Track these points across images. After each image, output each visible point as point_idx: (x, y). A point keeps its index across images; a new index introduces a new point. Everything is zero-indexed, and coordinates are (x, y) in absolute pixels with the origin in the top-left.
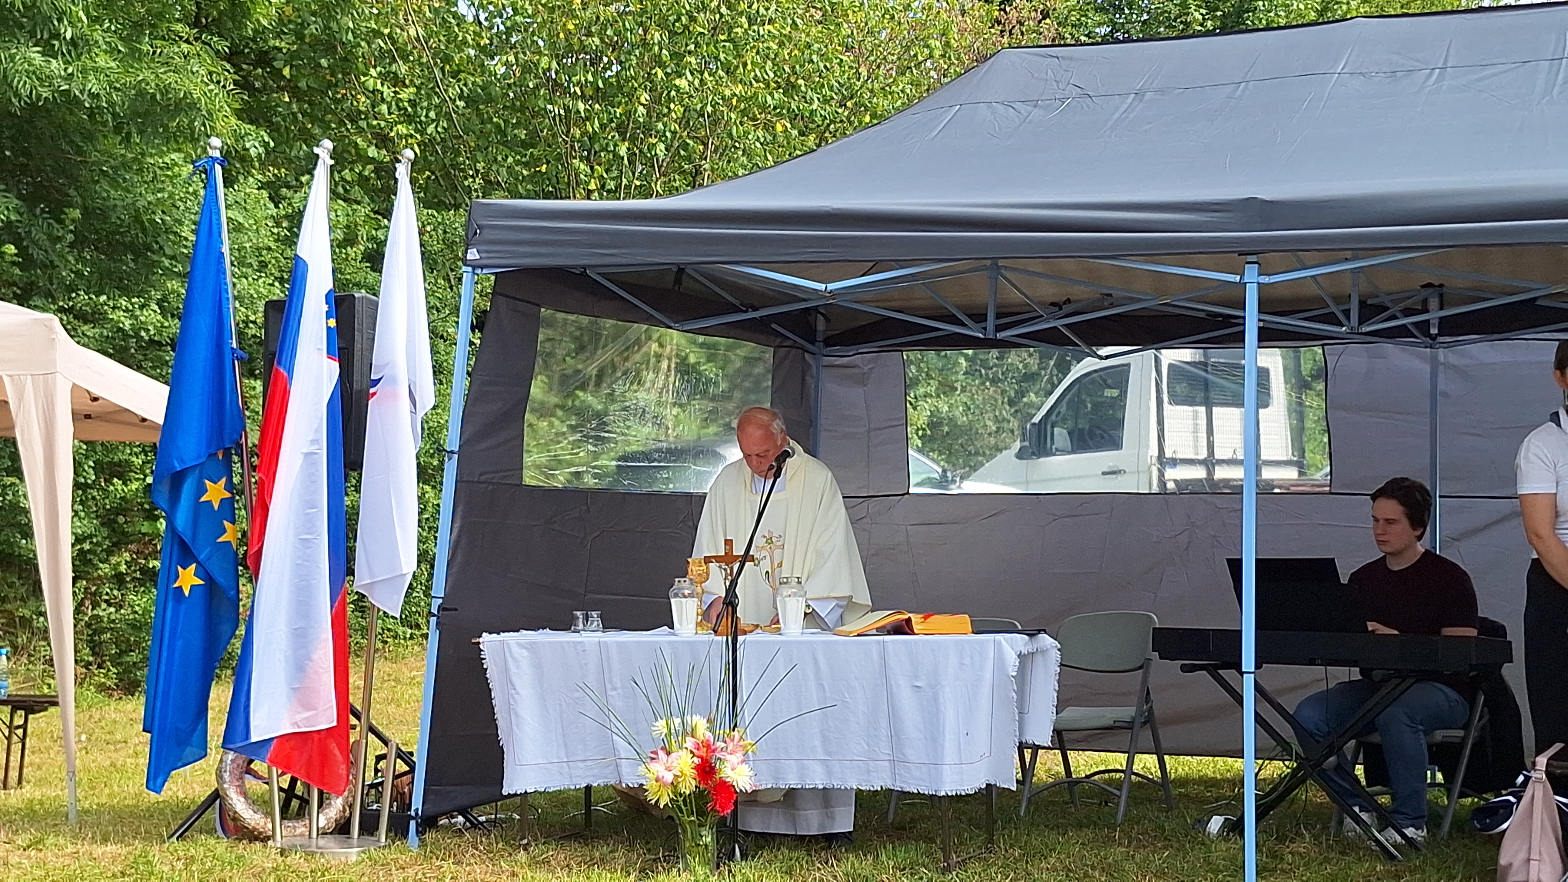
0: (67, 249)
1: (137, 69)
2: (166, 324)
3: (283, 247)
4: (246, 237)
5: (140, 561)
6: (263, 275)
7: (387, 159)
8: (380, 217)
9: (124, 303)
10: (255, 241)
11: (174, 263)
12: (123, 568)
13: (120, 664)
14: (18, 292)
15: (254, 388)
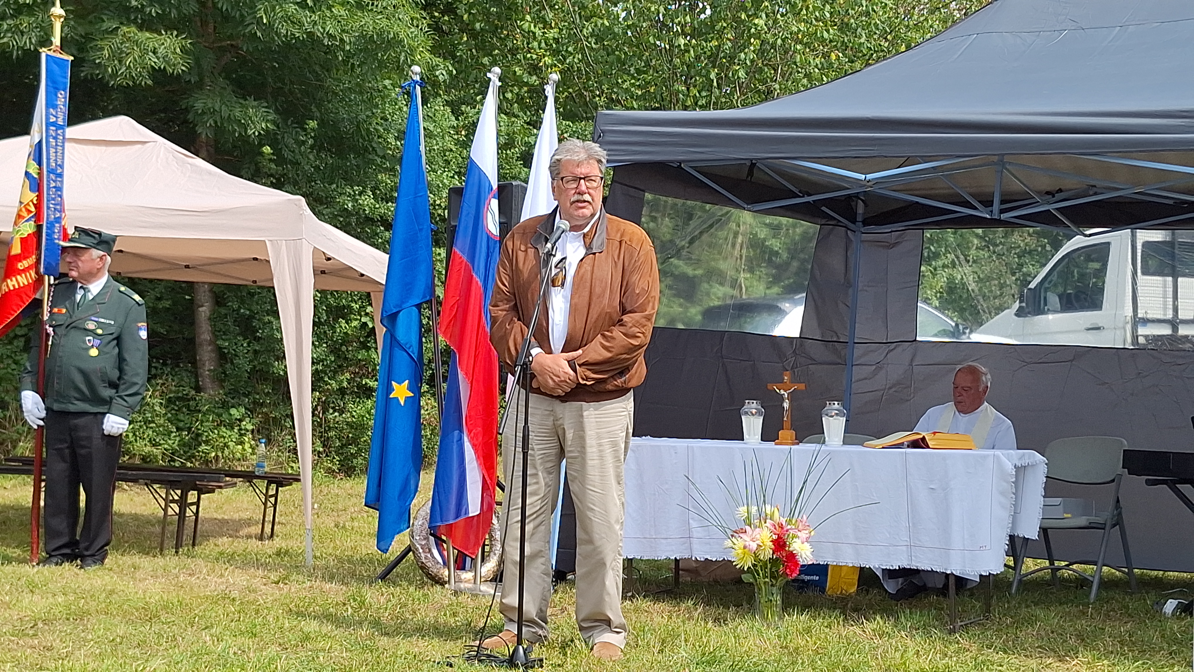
0: (309, 150)
1: (360, 16)
2: (377, 206)
3: (461, 149)
4: (435, 141)
5: (356, 379)
6: (446, 170)
7: (538, 82)
8: (531, 127)
9: (348, 190)
10: (441, 144)
11: (384, 161)
12: (345, 384)
13: (342, 454)
14: (274, 181)
15: (439, 254)
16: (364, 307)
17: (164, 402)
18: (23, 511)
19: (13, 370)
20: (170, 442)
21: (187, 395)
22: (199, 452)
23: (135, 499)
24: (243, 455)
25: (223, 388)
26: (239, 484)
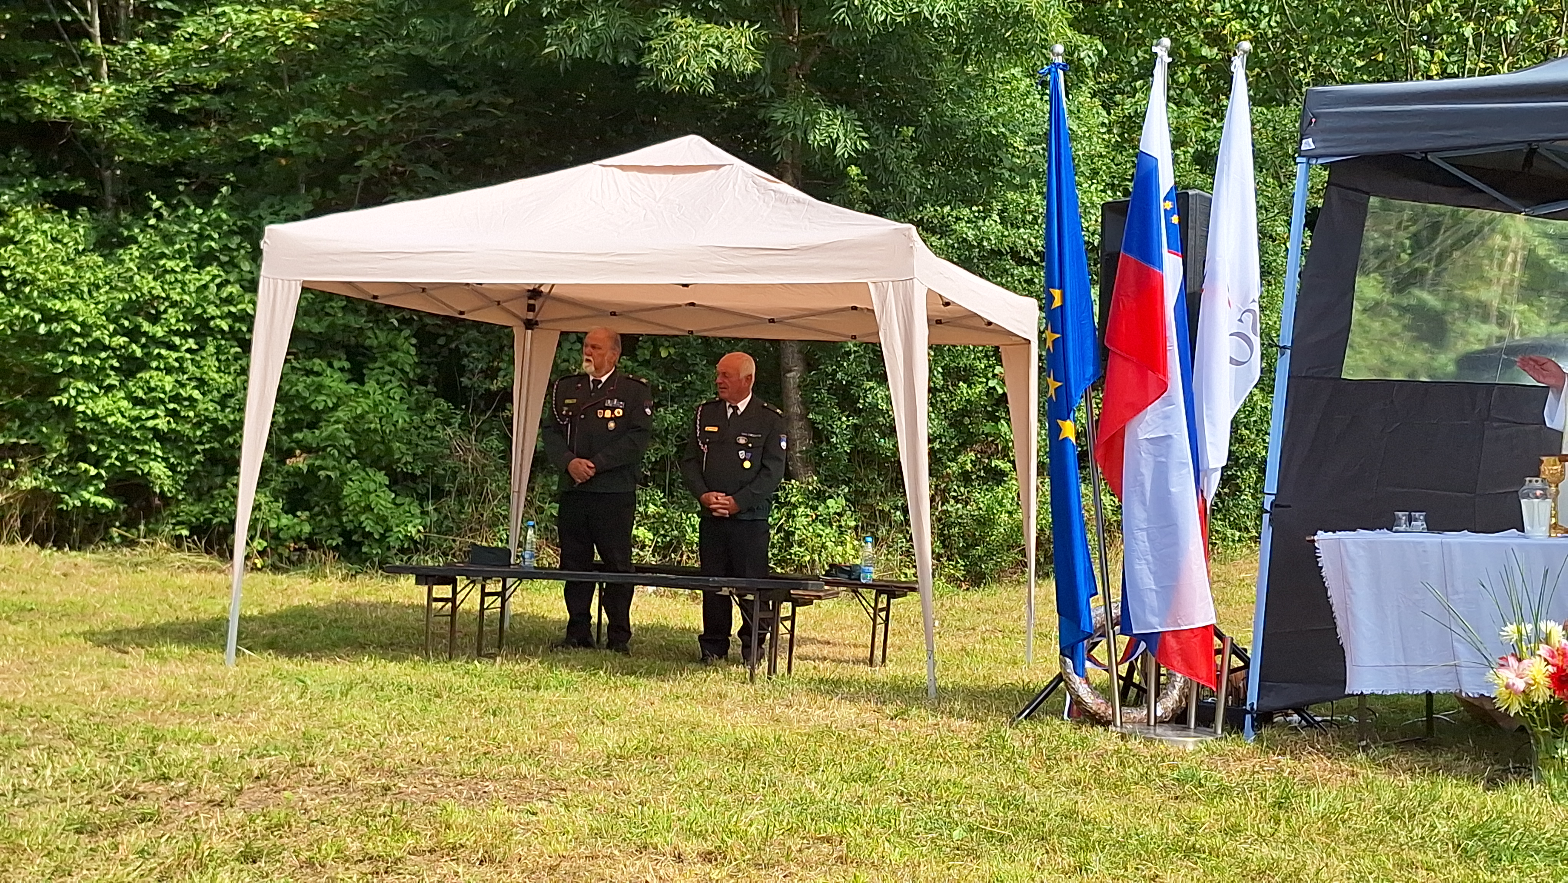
2: (1006, 234)
3: (1113, 153)
5: (983, 460)
7: (1220, 56)
8: (1211, 119)
10: (1087, 148)
11: (1013, 174)
12: (969, 467)
13: (967, 557)
16: (990, 366)
22: (790, 554)
25: (817, 473)
26: (842, 594)
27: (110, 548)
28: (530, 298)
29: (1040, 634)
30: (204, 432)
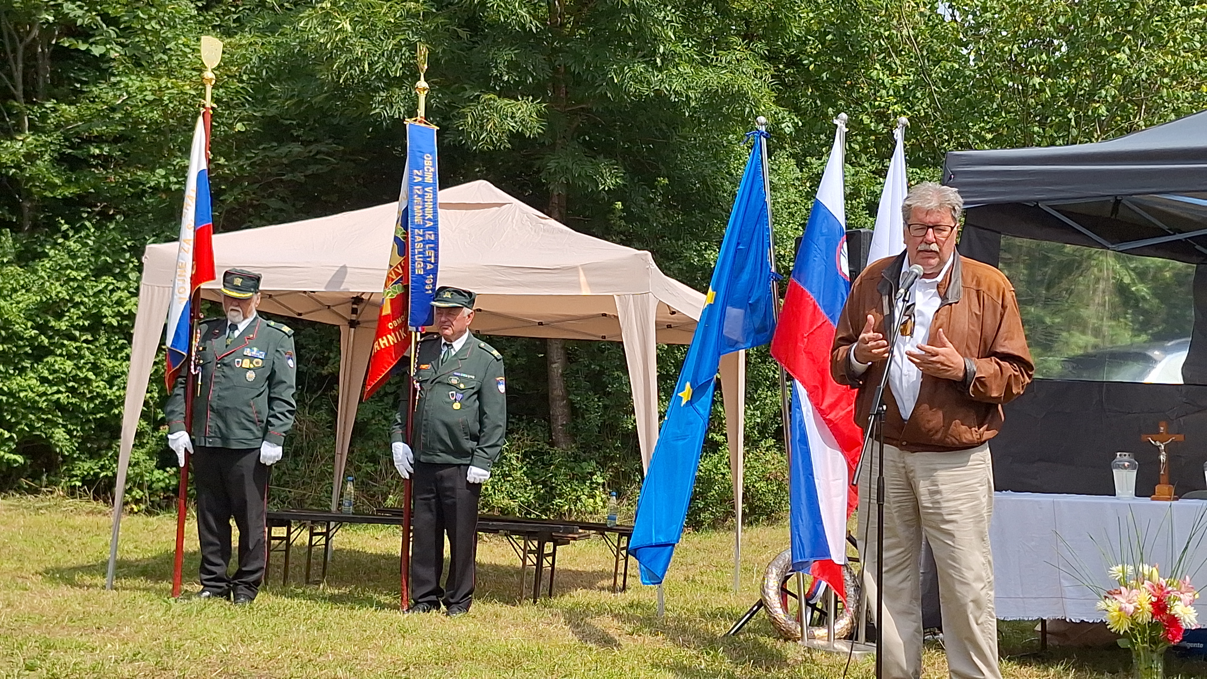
0: (657, 207)
1: (705, 72)
7: (885, 130)
8: (877, 176)
17: (520, 456)
18: (393, 561)
19: (384, 425)
20: (526, 495)
21: (542, 449)
22: (553, 505)
23: (495, 550)
24: (594, 508)
25: (575, 442)
26: (592, 537)
27: (18, 496)
28: (353, 303)
29: (745, 569)
30: (95, 404)
